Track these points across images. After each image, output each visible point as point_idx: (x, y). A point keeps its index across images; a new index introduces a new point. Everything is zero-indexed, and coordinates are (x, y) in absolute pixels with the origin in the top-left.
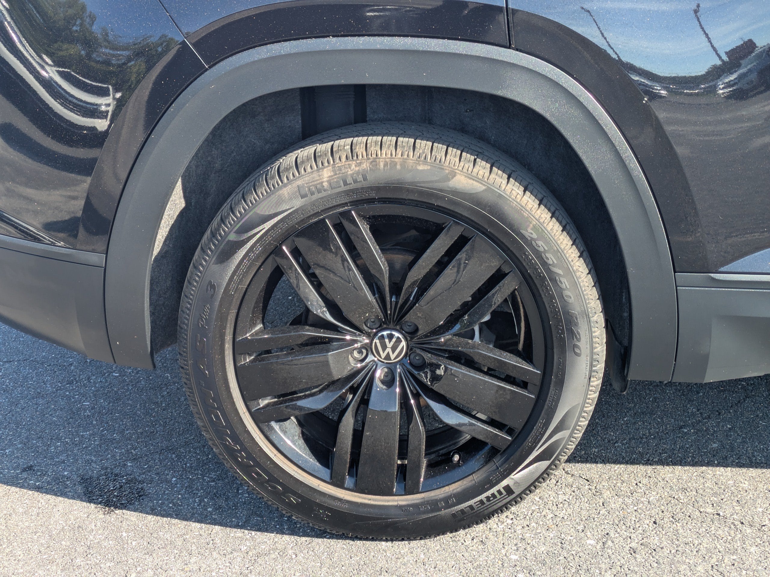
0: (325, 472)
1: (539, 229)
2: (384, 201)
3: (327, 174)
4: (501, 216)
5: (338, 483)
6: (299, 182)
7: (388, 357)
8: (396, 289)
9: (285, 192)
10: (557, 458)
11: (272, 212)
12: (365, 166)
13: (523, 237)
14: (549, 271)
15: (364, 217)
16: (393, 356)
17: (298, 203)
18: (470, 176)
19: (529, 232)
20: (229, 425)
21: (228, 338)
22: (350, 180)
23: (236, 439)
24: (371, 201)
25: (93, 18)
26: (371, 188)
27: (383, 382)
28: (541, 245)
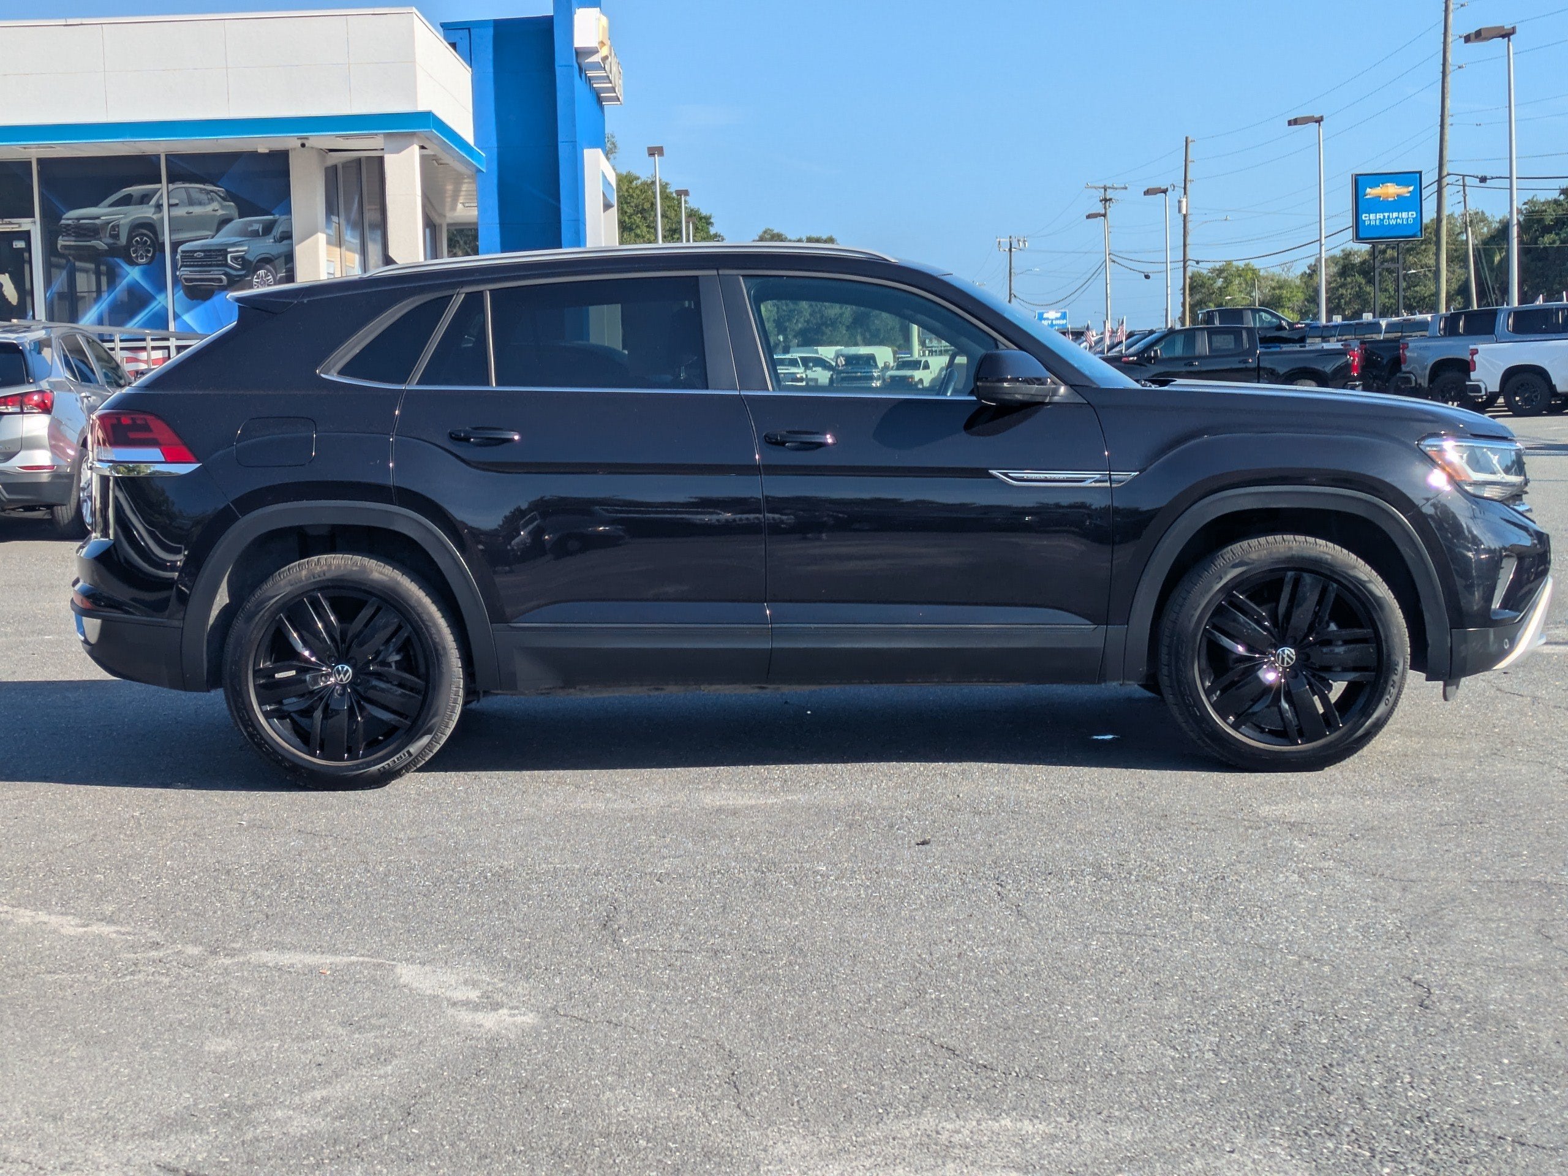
0: (305, 748)
1: (419, 601)
2: (334, 587)
3: (304, 573)
4: (398, 594)
5: (314, 755)
6: (290, 578)
7: (341, 680)
8: (343, 641)
9: (282, 583)
10: (436, 734)
11: (273, 594)
12: (325, 568)
13: (410, 605)
14: (424, 624)
15: (326, 598)
16: (344, 680)
17: (288, 589)
18: (381, 573)
19: (413, 602)
20: (250, 719)
21: (251, 668)
22: (316, 576)
23: (255, 729)
24: (328, 587)
25: (173, 504)
26: (328, 580)
27: (339, 695)
28: (420, 610)
